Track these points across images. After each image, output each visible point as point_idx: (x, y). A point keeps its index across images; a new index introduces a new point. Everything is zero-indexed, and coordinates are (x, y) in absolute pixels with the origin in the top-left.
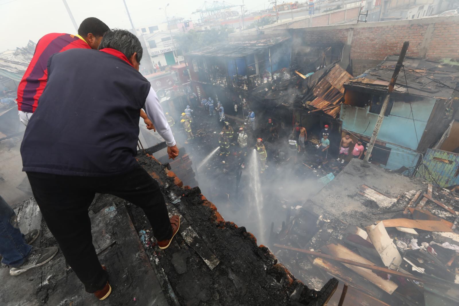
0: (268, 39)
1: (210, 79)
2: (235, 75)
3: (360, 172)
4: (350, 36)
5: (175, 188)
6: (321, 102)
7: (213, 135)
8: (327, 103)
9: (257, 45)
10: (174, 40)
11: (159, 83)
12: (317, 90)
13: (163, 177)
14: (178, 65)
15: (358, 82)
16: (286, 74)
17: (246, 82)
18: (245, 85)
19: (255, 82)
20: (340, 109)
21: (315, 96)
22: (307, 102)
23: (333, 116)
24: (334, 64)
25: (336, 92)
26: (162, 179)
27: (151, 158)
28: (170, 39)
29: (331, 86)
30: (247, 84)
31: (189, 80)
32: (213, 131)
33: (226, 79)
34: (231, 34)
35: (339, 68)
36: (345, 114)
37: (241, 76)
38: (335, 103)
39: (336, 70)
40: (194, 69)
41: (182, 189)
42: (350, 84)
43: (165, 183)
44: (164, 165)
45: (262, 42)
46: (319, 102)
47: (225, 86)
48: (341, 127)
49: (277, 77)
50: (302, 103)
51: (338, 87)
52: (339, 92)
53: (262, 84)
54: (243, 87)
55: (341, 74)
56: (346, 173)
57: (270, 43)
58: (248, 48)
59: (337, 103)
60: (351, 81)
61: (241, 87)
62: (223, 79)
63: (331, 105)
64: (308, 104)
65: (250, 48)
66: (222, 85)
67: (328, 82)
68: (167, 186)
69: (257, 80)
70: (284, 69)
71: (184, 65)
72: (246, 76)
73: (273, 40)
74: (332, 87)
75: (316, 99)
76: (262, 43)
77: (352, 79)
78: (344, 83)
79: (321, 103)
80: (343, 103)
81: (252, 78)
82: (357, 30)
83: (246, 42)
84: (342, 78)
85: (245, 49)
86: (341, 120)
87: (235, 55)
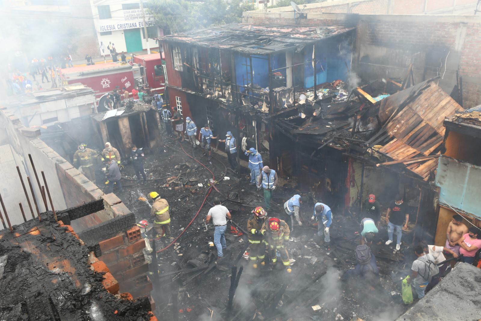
0: (313, 28)
1: (202, 86)
2: (248, 85)
3: (474, 292)
4: (460, 35)
5: (102, 295)
6: (402, 148)
7: (196, 190)
8: (411, 150)
9: (292, 36)
10: (145, 9)
11: (107, 83)
12: (395, 127)
13: (82, 271)
14: (147, 54)
15: (470, 119)
16: (340, 92)
17: (267, 98)
18: (264, 104)
19: (284, 100)
20: (436, 163)
21: (391, 136)
22: (375, 146)
23: (424, 176)
24: (429, 82)
25: (431, 133)
26: (79, 275)
27: (66, 230)
28: (138, 7)
29: (422, 121)
30: (268, 103)
31: (163, 84)
32: (197, 182)
33: (232, 89)
34: (249, 12)
35: (437, 90)
36: (446, 175)
37: (259, 87)
38: (427, 153)
39: (432, 94)
40: (175, 66)
41: (115, 298)
42: (456, 120)
43: (84, 284)
44: (88, 248)
45: (301, 31)
46: (397, 148)
47: (228, 101)
48: (438, 199)
49: (324, 96)
50: (366, 146)
51: (434, 124)
52: (435, 134)
53: (296, 105)
54: (261, 107)
55: (441, 101)
56: (446, 290)
57: (316, 36)
58: (276, 39)
59: (432, 154)
60: (458, 115)
61: (256, 107)
62: (225, 89)
63: (420, 155)
64: (377, 150)
65: (279, 39)
66: (223, 100)
67: (415, 114)
68: (88, 289)
69: (287, 96)
70: (338, 82)
71: (156, 56)
72: (267, 88)
73: (321, 31)
74: (423, 124)
75: (392, 142)
76: (301, 34)
77: (461, 113)
78: (446, 118)
79: (402, 150)
80: (441, 153)
81: (279, 92)
82: (473, 26)
83: (273, 29)
84: (443, 108)
85: (270, 40)
86: (438, 185)
87: (252, 49)
